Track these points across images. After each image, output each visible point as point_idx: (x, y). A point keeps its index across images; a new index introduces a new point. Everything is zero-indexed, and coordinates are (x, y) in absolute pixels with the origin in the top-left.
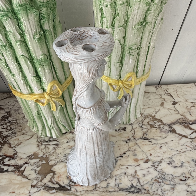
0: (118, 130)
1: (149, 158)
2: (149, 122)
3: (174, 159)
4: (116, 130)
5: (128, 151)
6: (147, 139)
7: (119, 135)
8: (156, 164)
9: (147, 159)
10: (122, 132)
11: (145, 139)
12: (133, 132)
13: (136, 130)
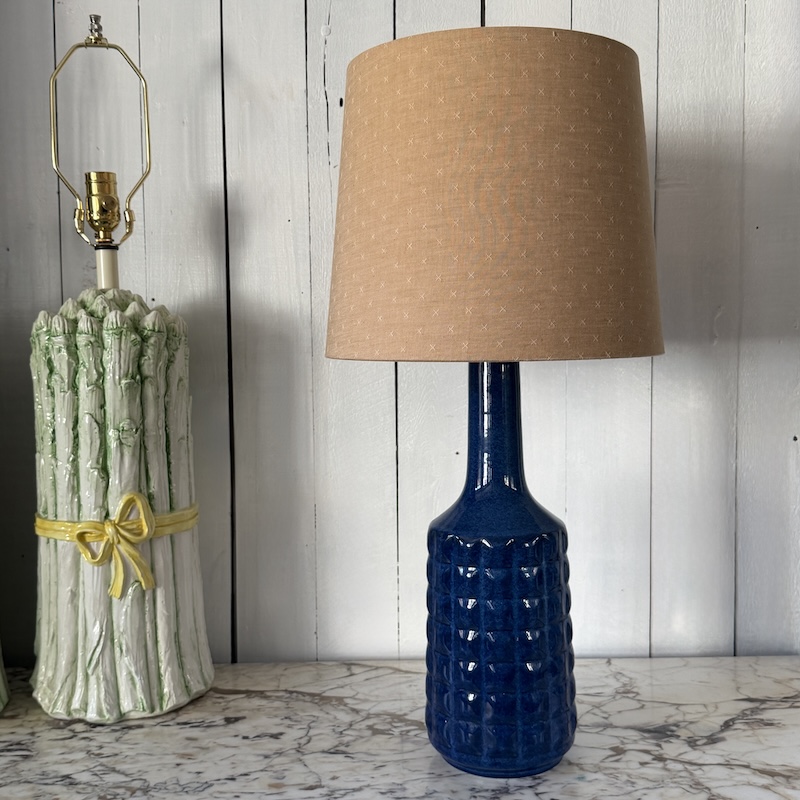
0: (251, 736)
1: (323, 784)
2: (375, 724)
3: (406, 786)
4: (245, 738)
5: (262, 771)
6: (343, 753)
7: (249, 745)
8: (342, 792)
9: (314, 784)
10: (266, 740)
11: (336, 753)
12: (303, 741)
13: (314, 738)
